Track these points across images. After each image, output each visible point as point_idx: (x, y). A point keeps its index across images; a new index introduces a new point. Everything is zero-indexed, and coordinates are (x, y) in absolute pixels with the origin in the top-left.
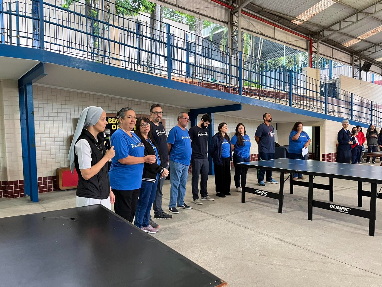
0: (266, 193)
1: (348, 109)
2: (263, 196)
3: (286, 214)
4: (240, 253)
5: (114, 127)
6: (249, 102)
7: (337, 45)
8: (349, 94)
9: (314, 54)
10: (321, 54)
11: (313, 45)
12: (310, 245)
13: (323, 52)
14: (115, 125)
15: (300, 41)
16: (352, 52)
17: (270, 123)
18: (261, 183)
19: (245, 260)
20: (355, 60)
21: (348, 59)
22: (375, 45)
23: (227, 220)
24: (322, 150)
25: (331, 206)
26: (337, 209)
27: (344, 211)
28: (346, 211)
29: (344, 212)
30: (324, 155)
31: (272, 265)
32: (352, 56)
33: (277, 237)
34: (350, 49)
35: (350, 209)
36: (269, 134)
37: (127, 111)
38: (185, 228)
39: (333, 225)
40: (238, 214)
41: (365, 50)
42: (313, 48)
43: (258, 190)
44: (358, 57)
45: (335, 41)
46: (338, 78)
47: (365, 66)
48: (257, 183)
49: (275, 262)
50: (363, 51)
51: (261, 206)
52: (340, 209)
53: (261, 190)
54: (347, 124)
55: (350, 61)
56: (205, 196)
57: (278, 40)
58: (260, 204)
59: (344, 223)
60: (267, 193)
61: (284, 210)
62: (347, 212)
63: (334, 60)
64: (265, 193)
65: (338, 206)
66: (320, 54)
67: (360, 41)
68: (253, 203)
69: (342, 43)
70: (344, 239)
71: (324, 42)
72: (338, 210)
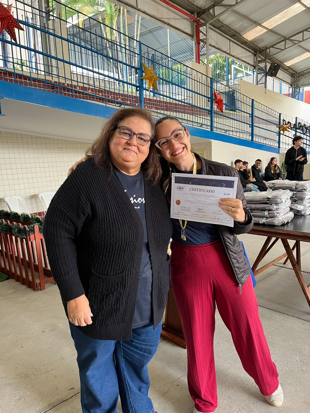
1: (248, 124)
7: (235, 35)
15: (182, 20)
16: (255, 49)
22: (285, 39)
32: (255, 55)
41: (272, 46)
46: (237, 83)
47: (272, 69)
50: (269, 48)
55: (253, 62)
63: (231, 57)
66: (210, 45)
67: (265, 31)
69: (241, 34)
71: (217, 28)
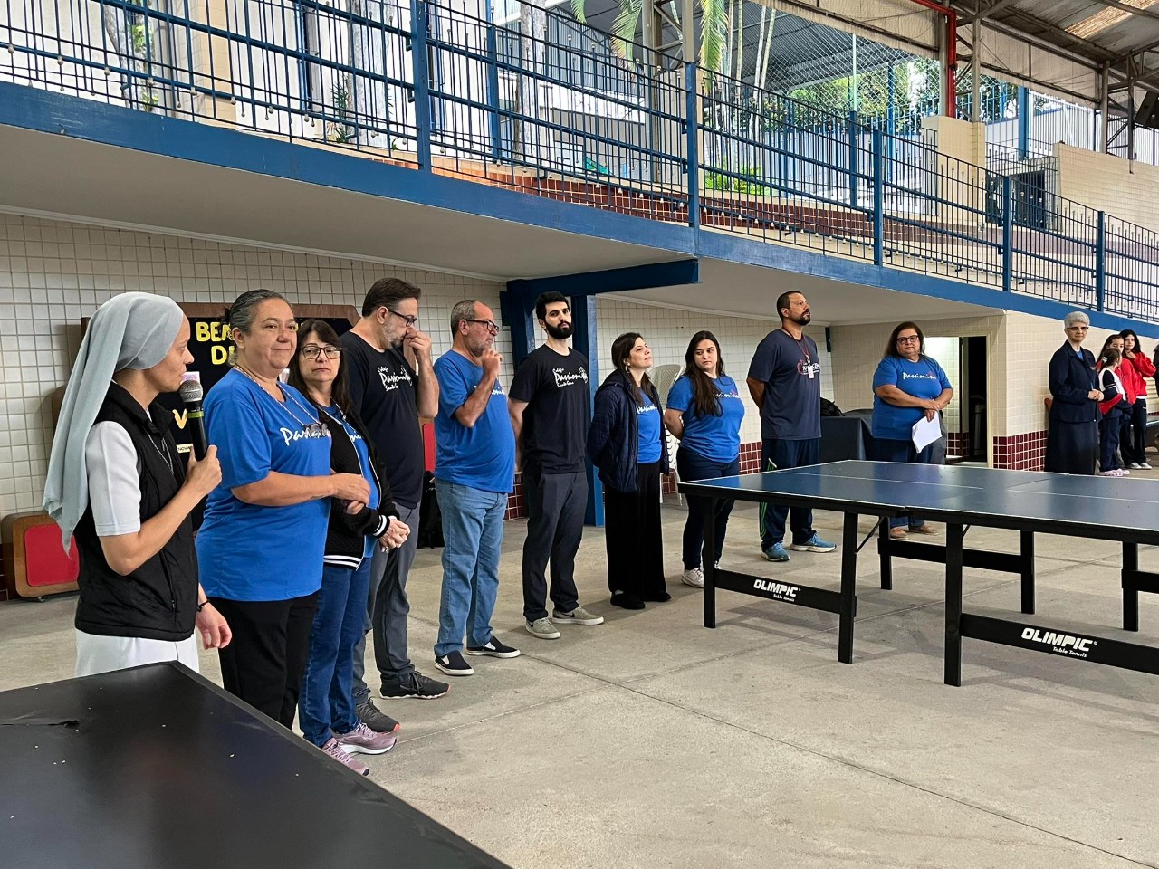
0: (794, 592)
1: (1088, 269)
2: (783, 600)
3: (866, 664)
4: (699, 817)
5: (219, 355)
6: (725, 253)
7: (1044, 31)
8: (1089, 212)
9: (961, 65)
10: (990, 67)
11: (960, 31)
12: (951, 777)
13: (997, 59)
14: (221, 348)
15: (911, 16)
16: (1099, 56)
17: (802, 327)
18: (776, 553)
19: (719, 841)
20: (1111, 87)
21: (1085, 81)
23: (652, 695)
24: (994, 424)
25: (1028, 633)
26: (1049, 642)
27: (1075, 651)
28: (1081, 648)
29: (1072, 653)
30: (1003, 440)
31: (818, 855)
32: (1099, 71)
33: (835, 752)
34: (1095, 46)
35: (1096, 643)
36: (802, 369)
37: (259, 301)
38: (498, 729)
39: (1034, 701)
40: (691, 672)
41: (1149, 48)
42: (959, 44)
43: (763, 579)
44: (1125, 76)
45: (1037, 15)
46: (1051, 154)
47: (1149, 110)
48: (760, 551)
49: (827, 844)
50: (1141, 51)
51: (775, 638)
52: (1059, 644)
53: (773, 581)
54: (1083, 328)
55: (1093, 89)
56: (567, 607)
57: (829, 16)
58: (770, 632)
59: (1073, 692)
60: (796, 589)
61: (858, 652)
62: (1081, 652)
63: (1034, 86)
64: (790, 591)
65: (1051, 631)
66: (983, 65)
67: (1131, 14)
68: (746, 626)
69: (1063, 25)
70: (1074, 751)
71: (999, 20)
72: (1051, 646)
